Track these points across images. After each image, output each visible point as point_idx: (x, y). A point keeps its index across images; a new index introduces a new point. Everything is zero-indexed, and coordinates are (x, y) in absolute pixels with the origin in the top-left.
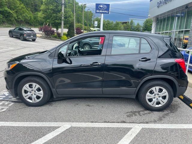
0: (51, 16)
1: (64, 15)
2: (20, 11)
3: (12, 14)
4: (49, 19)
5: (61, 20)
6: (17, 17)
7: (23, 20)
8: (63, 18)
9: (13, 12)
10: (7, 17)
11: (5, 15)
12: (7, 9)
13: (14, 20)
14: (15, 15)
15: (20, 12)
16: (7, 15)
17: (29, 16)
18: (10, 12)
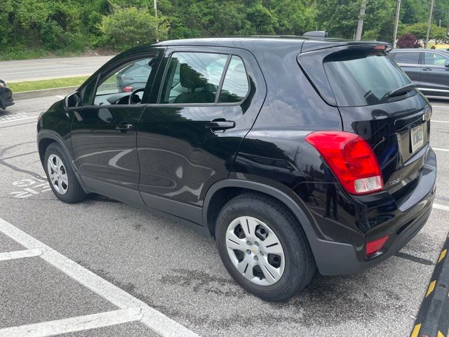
0: (333, 11)
1: (367, 5)
2: (286, 8)
3: (270, 17)
4: (327, 18)
5: (356, 18)
6: (280, 22)
7: (291, 28)
8: (362, 13)
9: (272, 14)
10: (260, 25)
11: (256, 21)
12: (260, 7)
13: (272, 30)
14: (275, 19)
15: (287, 11)
16: (260, 21)
17: (303, 18)
18: (265, 14)
